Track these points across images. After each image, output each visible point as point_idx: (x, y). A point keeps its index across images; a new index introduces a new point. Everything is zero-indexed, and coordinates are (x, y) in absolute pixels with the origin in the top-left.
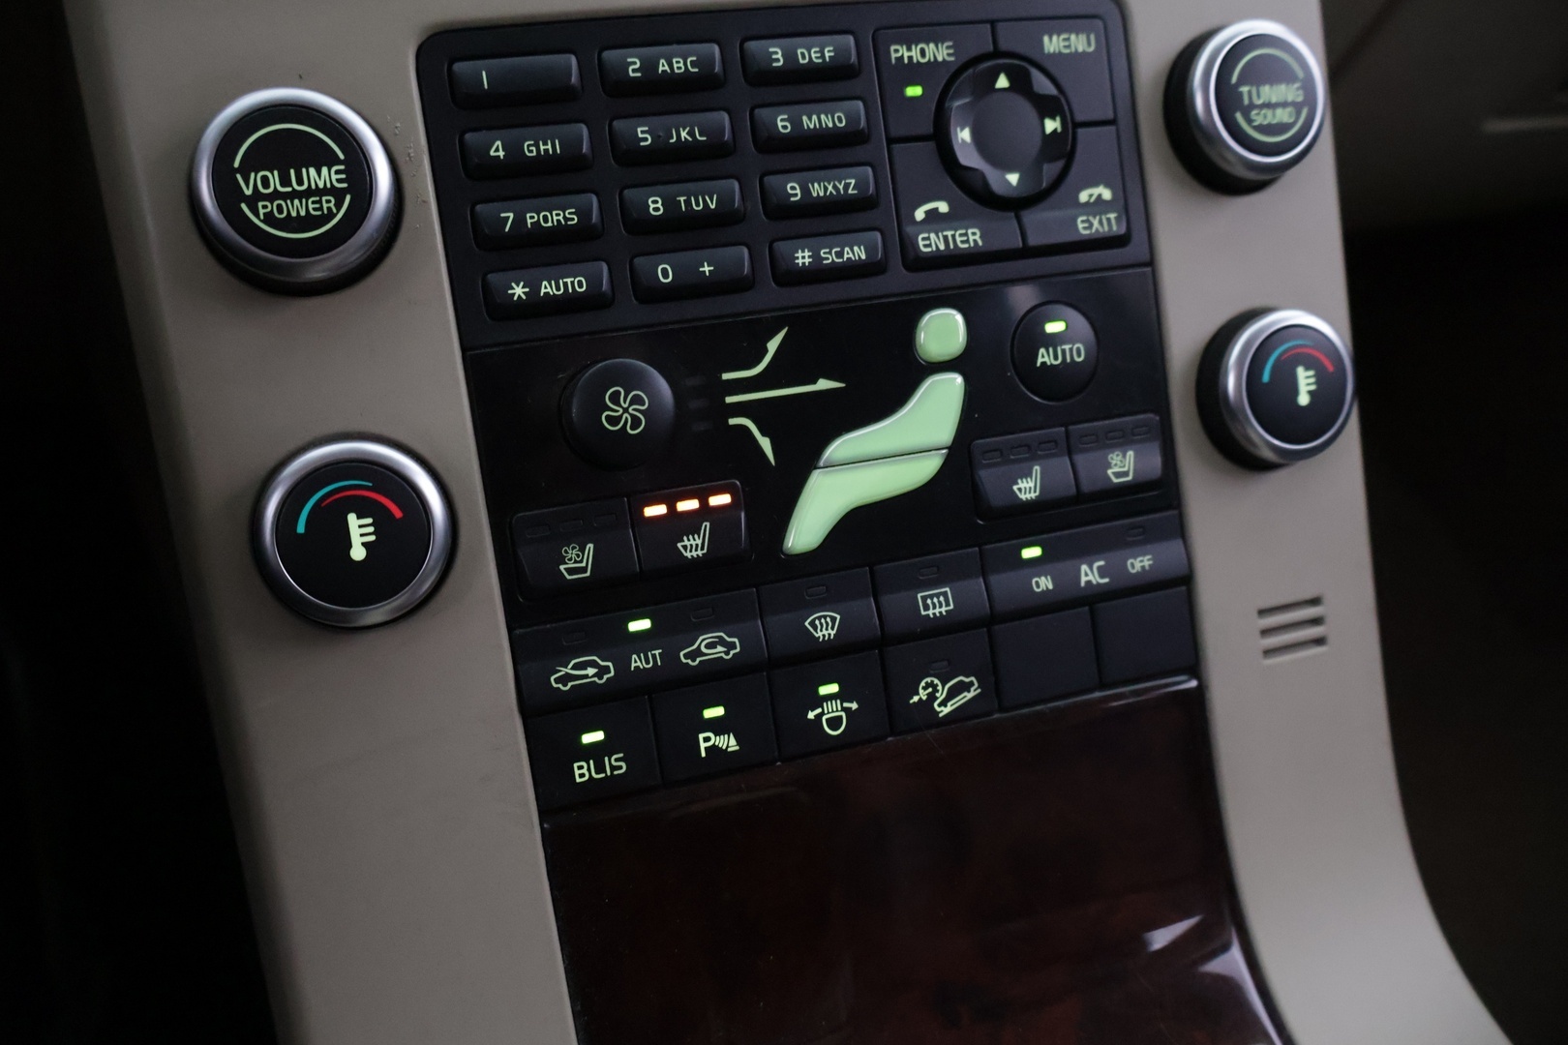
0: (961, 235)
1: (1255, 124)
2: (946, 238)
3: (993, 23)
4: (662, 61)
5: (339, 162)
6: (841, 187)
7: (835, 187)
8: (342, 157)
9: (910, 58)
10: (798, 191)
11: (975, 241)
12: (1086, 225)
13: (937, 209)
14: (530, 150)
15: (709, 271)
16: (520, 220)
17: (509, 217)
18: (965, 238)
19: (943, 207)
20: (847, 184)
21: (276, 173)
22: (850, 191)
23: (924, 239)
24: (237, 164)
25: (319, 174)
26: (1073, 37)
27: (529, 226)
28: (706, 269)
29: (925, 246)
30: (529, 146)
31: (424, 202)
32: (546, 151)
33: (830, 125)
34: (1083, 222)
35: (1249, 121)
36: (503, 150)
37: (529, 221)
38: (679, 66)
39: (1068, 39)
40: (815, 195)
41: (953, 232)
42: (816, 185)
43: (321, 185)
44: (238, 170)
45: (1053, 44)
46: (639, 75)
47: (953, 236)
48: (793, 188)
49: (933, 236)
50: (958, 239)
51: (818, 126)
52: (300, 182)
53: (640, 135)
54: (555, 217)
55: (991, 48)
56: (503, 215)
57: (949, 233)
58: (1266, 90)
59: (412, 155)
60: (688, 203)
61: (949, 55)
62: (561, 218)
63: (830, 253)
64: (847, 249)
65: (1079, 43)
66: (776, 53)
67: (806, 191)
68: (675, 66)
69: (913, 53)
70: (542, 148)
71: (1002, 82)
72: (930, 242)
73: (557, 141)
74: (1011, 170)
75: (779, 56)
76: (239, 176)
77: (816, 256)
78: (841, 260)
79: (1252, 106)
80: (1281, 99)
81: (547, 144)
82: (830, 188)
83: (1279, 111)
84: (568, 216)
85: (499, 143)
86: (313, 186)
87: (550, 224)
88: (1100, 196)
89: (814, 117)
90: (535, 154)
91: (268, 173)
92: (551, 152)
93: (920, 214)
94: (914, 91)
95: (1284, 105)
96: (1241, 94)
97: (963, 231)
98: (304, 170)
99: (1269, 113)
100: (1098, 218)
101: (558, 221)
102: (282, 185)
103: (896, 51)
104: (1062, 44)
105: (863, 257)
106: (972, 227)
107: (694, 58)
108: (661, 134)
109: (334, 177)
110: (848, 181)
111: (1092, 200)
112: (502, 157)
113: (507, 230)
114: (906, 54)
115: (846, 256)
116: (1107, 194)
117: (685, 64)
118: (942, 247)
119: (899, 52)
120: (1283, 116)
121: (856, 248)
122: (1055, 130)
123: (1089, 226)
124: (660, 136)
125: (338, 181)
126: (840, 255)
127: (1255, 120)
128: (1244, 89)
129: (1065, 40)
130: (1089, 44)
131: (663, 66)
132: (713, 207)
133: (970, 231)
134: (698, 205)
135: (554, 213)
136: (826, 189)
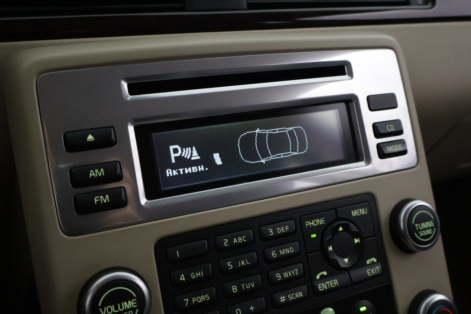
0: (332, 283)
1: (421, 236)
2: (327, 284)
3: (335, 209)
4: (235, 239)
5: (134, 298)
6: (293, 273)
7: (291, 273)
8: (135, 296)
9: (312, 225)
10: (280, 276)
11: (336, 284)
12: (370, 272)
13: (323, 274)
14: (193, 276)
15: (253, 309)
16: (190, 301)
17: (186, 301)
18: (333, 284)
19: (325, 273)
20: (295, 272)
21: (113, 306)
22: (296, 274)
23: (320, 286)
24: (100, 305)
25: (128, 303)
26: (360, 210)
27: (194, 303)
28: (252, 308)
29: (321, 288)
30: (193, 275)
31: (158, 299)
32: (199, 276)
33: (289, 252)
34: (369, 271)
35: (419, 235)
36: (184, 278)
37: (193, 301)
38: (240, 240)
39: (359, 211)
40: (285, 277)
41: (329, 282)
42: (285, 273)
43: (128, 307)
44: (101, 307)
45: (355, 213)
46: (228, 245)
47: (329, 283)
48: (278, 275)
49: (323, 284)
50: (331, 284)
51: (285, 253)
52: (121, 308)
53: (229, 265)
54: (202, 298)
55: (336, 217)
56: (185, 300)
57: (328, 282)
58: (423, 224)
59: (154, 283)
60: (245, 286)
61: (323, 222)
62: (204, 298)
63: (291, 296)
64: (296, 293)
65: (363, 211)
66: (271, 230)
67: (282, 276)
68: (239, 240)
69: (313, 223)
70: (197, 275)
71: (341, 229)
72: (322, 287)
73: (202, 272)
74: (345, 258)
75: (271, 232)
76: (100, 309)
77: (287, 298)
78: (295, 298)
79: (420, 230)
80: (428, 226)
81: (199, 273)
82: (290, 273)
83: (427, 231)
84: (206, 297)
85: (183, 275)
86: (126, 308)
87: (200, 301)
88: (373, 261)
89: (284, 250)
90: (195, 277)
91: (110, 307)
92: (200, 276)
93: (318, 277)
94: (314, 236)
95: (428, 228)
96: (416, 226)
97: (332, 281)
98: (123, 303)
99: (424, 232)
100: (373, 269)
101: (203, 299)
102: (115, 310)
103: (307, 223)
104: (357, 212)
105: (302, 296)
106: (335, 279)
107: (245, 236)
108: (235, 264)
109: (133, 304)
110: (295, 270)
111: (371, 263)
112: (184, 280)
113: (186, 305)
114: (310, 224)
115: (296, 296)
116: (375, 260)
117: (242, 239)
118: (326, 288)
119: (309, 223)
120: (429, 232)
121: (299, 293)
122: (358, 242)
123: (371, 272)
124: (235, 265)
125: (134, 305)
126: (294, 296)
127: (421, 235)
128: (416, 225)
129: (358, 211)
130: (365, 212)
131: (235, 241)
132: (253, 286)
133: (334, 281)
134: (248, 287)
135: (202, 297)
136: (289, 274)
